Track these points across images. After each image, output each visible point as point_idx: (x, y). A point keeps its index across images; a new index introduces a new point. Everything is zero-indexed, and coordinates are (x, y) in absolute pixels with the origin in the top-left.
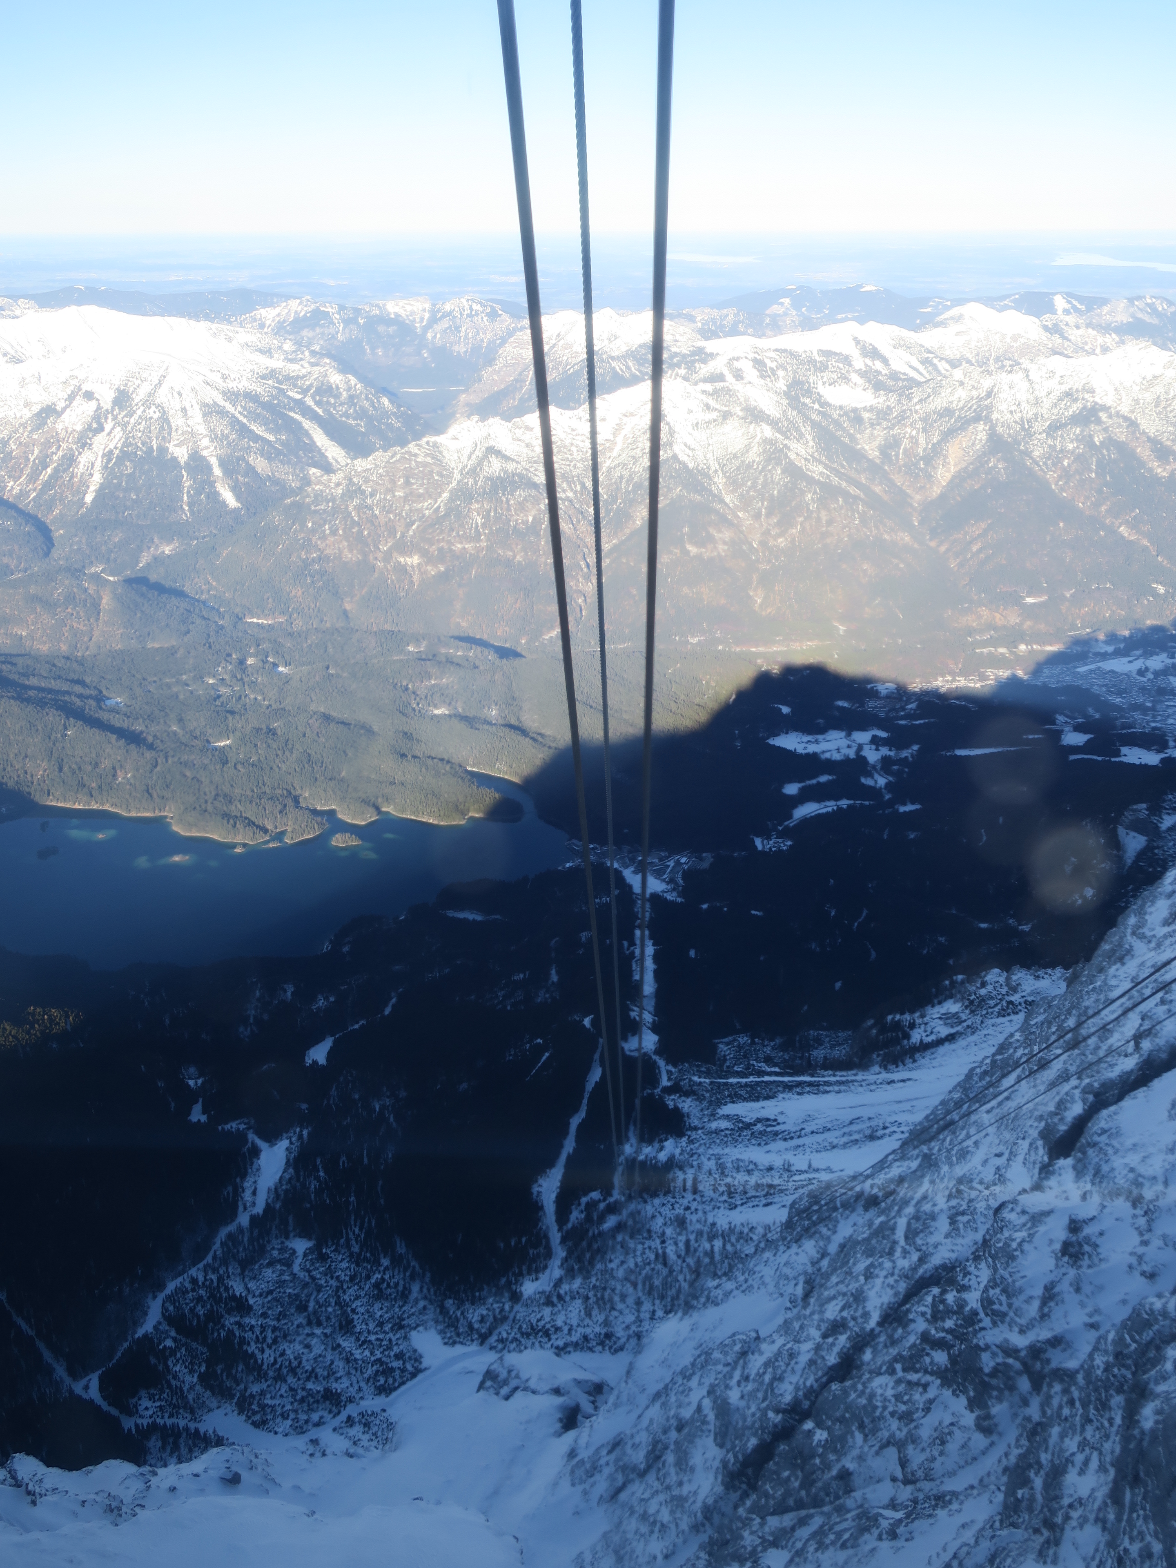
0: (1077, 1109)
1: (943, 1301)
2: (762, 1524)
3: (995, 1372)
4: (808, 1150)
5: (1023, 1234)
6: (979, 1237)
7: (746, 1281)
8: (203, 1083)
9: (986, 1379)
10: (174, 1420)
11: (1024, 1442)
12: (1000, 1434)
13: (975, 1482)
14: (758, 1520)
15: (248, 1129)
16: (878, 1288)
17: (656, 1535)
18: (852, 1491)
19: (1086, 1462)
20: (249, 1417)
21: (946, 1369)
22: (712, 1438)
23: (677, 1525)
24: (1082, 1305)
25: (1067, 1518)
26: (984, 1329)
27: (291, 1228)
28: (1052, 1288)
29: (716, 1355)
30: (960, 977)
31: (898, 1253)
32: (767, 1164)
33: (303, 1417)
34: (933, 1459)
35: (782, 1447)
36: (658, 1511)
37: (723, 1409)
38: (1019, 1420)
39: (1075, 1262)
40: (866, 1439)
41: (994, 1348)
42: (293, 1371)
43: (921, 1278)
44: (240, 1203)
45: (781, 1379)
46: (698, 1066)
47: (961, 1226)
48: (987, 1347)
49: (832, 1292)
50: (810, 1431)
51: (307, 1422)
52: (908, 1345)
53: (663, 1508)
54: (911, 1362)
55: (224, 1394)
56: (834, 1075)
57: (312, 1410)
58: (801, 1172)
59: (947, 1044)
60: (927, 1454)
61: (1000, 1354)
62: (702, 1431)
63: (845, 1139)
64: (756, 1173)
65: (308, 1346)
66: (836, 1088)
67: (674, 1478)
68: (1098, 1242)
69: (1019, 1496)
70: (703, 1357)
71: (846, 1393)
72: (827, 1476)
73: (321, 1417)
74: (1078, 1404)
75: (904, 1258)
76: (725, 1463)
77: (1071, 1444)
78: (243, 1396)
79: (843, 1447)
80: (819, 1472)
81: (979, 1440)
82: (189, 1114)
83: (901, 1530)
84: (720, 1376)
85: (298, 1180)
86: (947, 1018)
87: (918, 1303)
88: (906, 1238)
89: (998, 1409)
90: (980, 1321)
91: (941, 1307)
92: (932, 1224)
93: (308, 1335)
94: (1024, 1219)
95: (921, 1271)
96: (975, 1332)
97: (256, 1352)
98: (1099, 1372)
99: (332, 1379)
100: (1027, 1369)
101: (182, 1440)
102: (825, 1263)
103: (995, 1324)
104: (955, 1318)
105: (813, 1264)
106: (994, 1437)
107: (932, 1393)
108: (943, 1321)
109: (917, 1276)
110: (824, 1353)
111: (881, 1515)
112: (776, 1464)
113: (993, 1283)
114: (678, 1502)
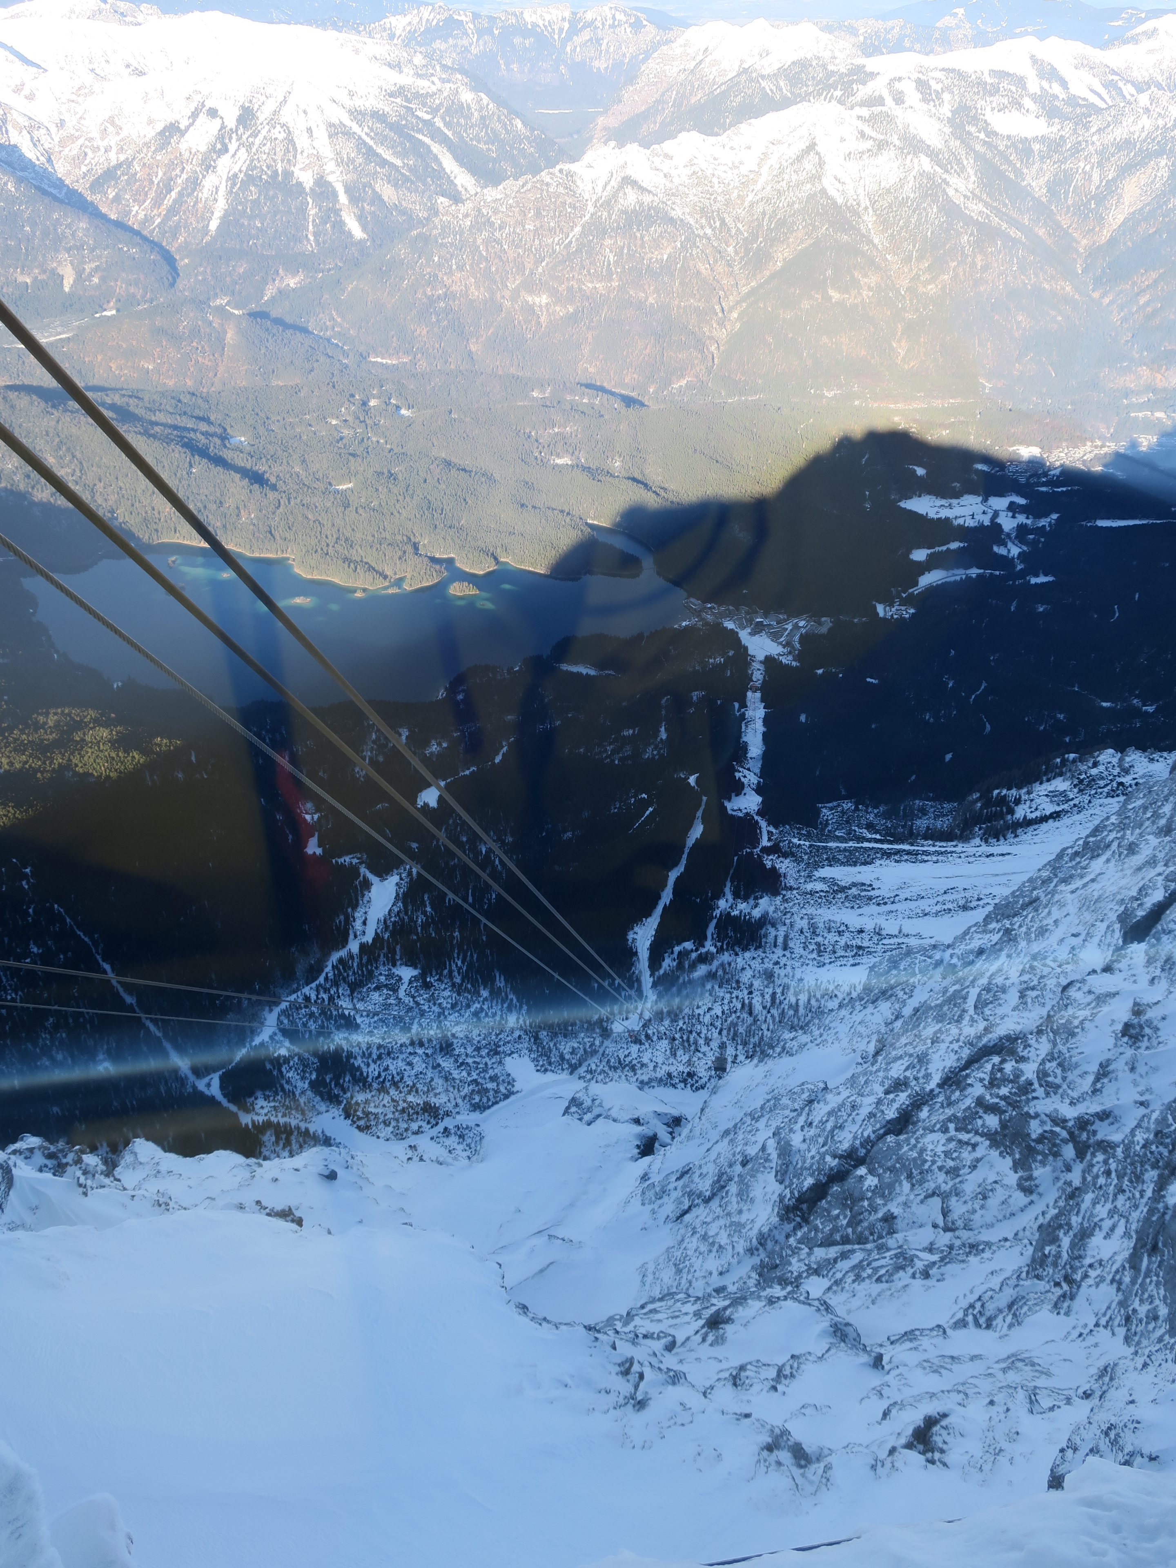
0: (1158, 896)
1: (1001, 1070)
2: (809, 1254)
3: (1041, 1139)
4: (900, 916)
5: (1087, 1013)
6: (1044, 1012)
7: (821, 1035)
8: (319, 818)
9: (1033, 1144)
10: (287, 1119)
11: (1061, 1203)
12: (1040, 1195)
13: (1010, 1236)
14: (807, 1250)
15: (361, 863)
16: (941, 1052)
17: (714, 1254)
18: (894, 1232)
19: (1113, 1229)
20: (354, 1122)
21: (996, 1132)
22: (773, 1173)
23: (733, 1247)
24: (1135, 1083)
25: (1086, 1276)
26: (1037, 1098)
27: (398, 957)
28: (1107, 1066)
29: (785, 1101)
30: (1072, 756)
31: (966, 1021)
32: (858, 927)
33: (403, 1125)
34: (974, 1211)
35: (836, 1188)
36: (717, 1234)
37: (785, 1150)
38: (1060, 1184)
39: (1134, 1043)
40: (912, 1189)
41: (1043, 1116)
42: (395, 1084)
43: (985, 1046)
44: (351, 932)
45: (841, 1127)
46: (799, 829)
47: (1029, 1000)
48: (1037, 1115)
49: (900, 1052)
50: (862, 1177)
51: (407, 1130)
52: (963, 1107)
53: (722, 1231)
54: (964, 1123)
55: (333, 1099)
56: (934, 846)
57: (412, 1120)
58: (891, 936)
59: (1051, 821)
60: (969, 1206)
61: (1049, 1123)
62: (765, 1167)
63: (939, 907)
64: (847, 934)
65: (410, 1064)
66: (935, 858)
67: (736, 1206)
68: (1159, 1026)
69: (1046, 1252)
70: (772, 1102)
71: (899, 1145)
72: (873, 1218)
73: (420, 1127)
74: (1113, 1175)
75: (971, 1026)
76: (781, 1198)
77: (1102, 1211)
78: (348, 1103)
79: (890, 1194)
80: (866, 1214)
81: (1020, 1199)
82: (306, 847)
83: (933, 1271)
84: (786, 1120)
85: (406, 914)
86: (1052, 795)
87: (978, 1069)
88: (976, 1007)
89: (1041, 1172)
90: (1034, 1091)
91: (999, 1075)
92: (1002, 996)
93: (410, 1053)
94: (1091, 997)
95: (985, 1040)
96: (1028, 1101)
97: (362, 1065)
98: (1138, 1148)
99: (431, 1094)
100: (1073, 1138)
101: (293, 1138)
102: (898, 1024)
103: (1047, 1094)
104: (1010, 1086)
105: (887, 1024)
106: (1034, 1197)
107: (980, 1152)
108: (999, 1088)
109: (980, 1045)
110: (883, 1108)
111: (917, 1257)
112: (829, 1202)
113: (1051, 1057)
114: (737, 1228)
